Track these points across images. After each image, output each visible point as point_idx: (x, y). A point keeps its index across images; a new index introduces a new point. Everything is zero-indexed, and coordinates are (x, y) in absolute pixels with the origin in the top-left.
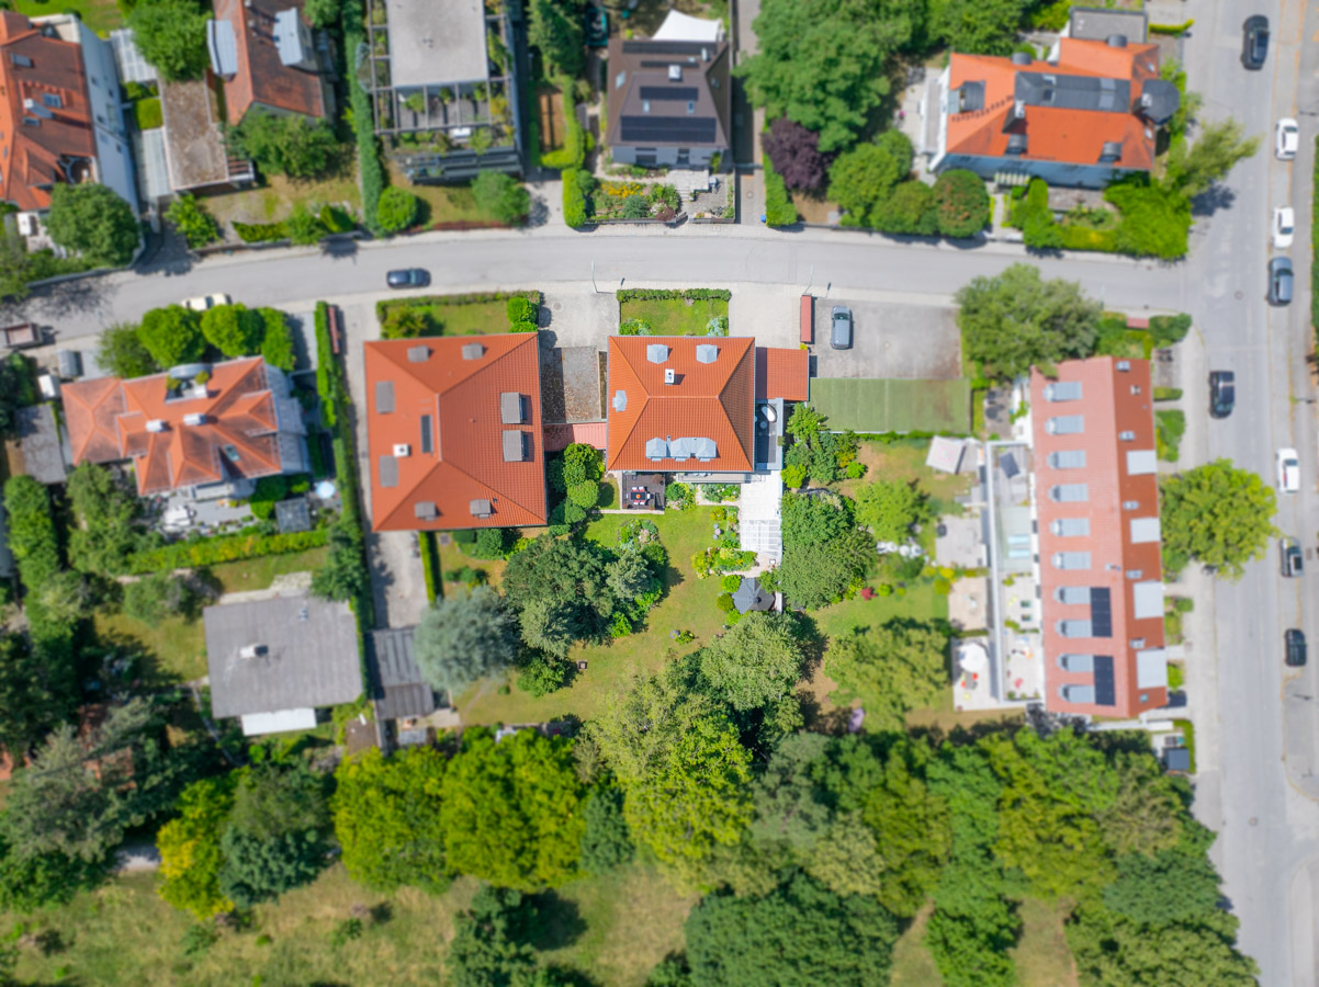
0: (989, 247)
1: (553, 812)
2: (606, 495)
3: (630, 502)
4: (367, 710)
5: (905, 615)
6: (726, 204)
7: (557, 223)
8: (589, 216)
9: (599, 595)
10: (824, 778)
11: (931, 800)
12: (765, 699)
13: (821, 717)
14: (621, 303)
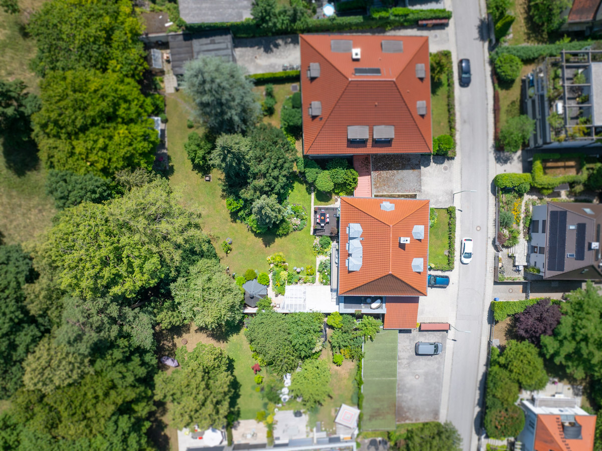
0: (475, 437)
1: (89, 151)
2: (324, 196)
3: (319, 212)
4: (175, 27)
5: (242, 391)
6: (506, 276)
7: (497, 170)
8: (502, 189)
9: (255, 189)
10: (118, 346)
11: (102, 421)
12: (179, 304)
13: (173, 338)
14: (447, 209)
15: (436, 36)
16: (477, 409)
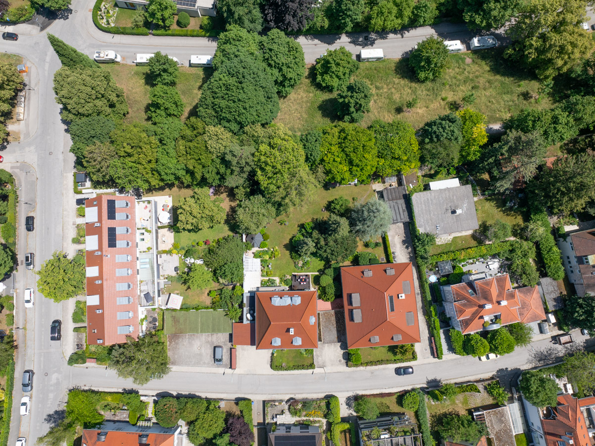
0: (155, 393)
1: (333, 154)
2: (317, 280)
3: (306, 278)
4: (410, 189)
5: (192, 234)
6: (269, 409)
7: (342, 398)
8: (328, 402)
9: (318, 239)
10: (226, 170)
11: (185, 162)
12: (250, 199)
13: (226, 192)
14: (313, 363)
15: (426, 350)
16: (175, 394)
